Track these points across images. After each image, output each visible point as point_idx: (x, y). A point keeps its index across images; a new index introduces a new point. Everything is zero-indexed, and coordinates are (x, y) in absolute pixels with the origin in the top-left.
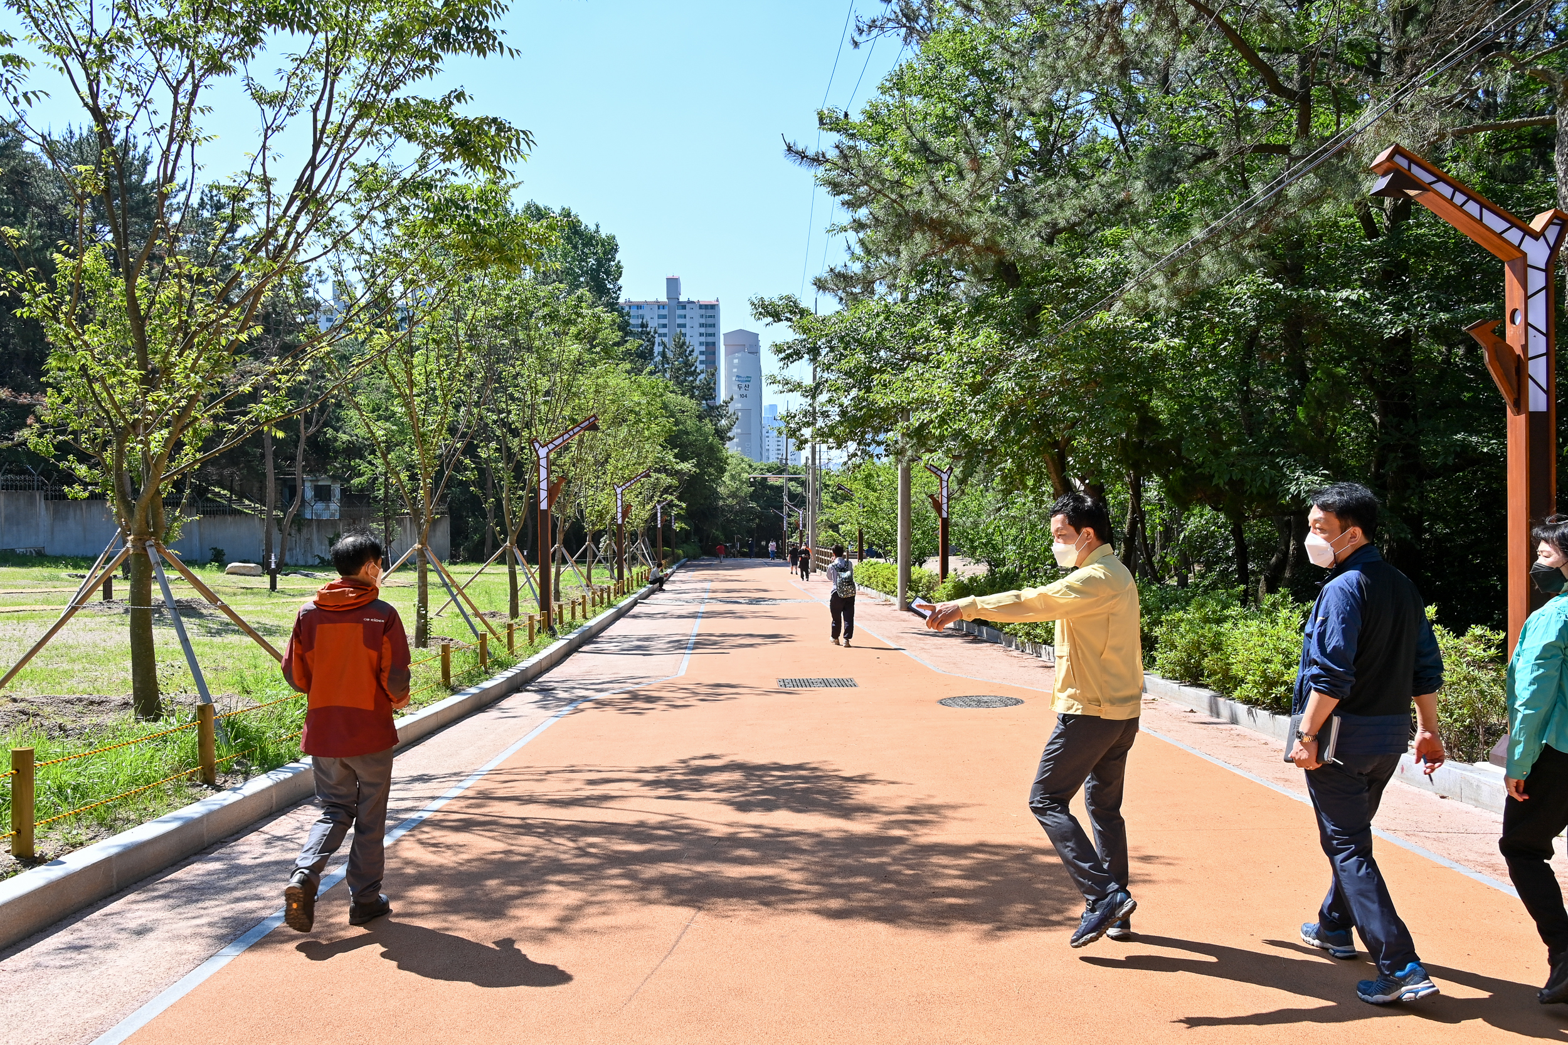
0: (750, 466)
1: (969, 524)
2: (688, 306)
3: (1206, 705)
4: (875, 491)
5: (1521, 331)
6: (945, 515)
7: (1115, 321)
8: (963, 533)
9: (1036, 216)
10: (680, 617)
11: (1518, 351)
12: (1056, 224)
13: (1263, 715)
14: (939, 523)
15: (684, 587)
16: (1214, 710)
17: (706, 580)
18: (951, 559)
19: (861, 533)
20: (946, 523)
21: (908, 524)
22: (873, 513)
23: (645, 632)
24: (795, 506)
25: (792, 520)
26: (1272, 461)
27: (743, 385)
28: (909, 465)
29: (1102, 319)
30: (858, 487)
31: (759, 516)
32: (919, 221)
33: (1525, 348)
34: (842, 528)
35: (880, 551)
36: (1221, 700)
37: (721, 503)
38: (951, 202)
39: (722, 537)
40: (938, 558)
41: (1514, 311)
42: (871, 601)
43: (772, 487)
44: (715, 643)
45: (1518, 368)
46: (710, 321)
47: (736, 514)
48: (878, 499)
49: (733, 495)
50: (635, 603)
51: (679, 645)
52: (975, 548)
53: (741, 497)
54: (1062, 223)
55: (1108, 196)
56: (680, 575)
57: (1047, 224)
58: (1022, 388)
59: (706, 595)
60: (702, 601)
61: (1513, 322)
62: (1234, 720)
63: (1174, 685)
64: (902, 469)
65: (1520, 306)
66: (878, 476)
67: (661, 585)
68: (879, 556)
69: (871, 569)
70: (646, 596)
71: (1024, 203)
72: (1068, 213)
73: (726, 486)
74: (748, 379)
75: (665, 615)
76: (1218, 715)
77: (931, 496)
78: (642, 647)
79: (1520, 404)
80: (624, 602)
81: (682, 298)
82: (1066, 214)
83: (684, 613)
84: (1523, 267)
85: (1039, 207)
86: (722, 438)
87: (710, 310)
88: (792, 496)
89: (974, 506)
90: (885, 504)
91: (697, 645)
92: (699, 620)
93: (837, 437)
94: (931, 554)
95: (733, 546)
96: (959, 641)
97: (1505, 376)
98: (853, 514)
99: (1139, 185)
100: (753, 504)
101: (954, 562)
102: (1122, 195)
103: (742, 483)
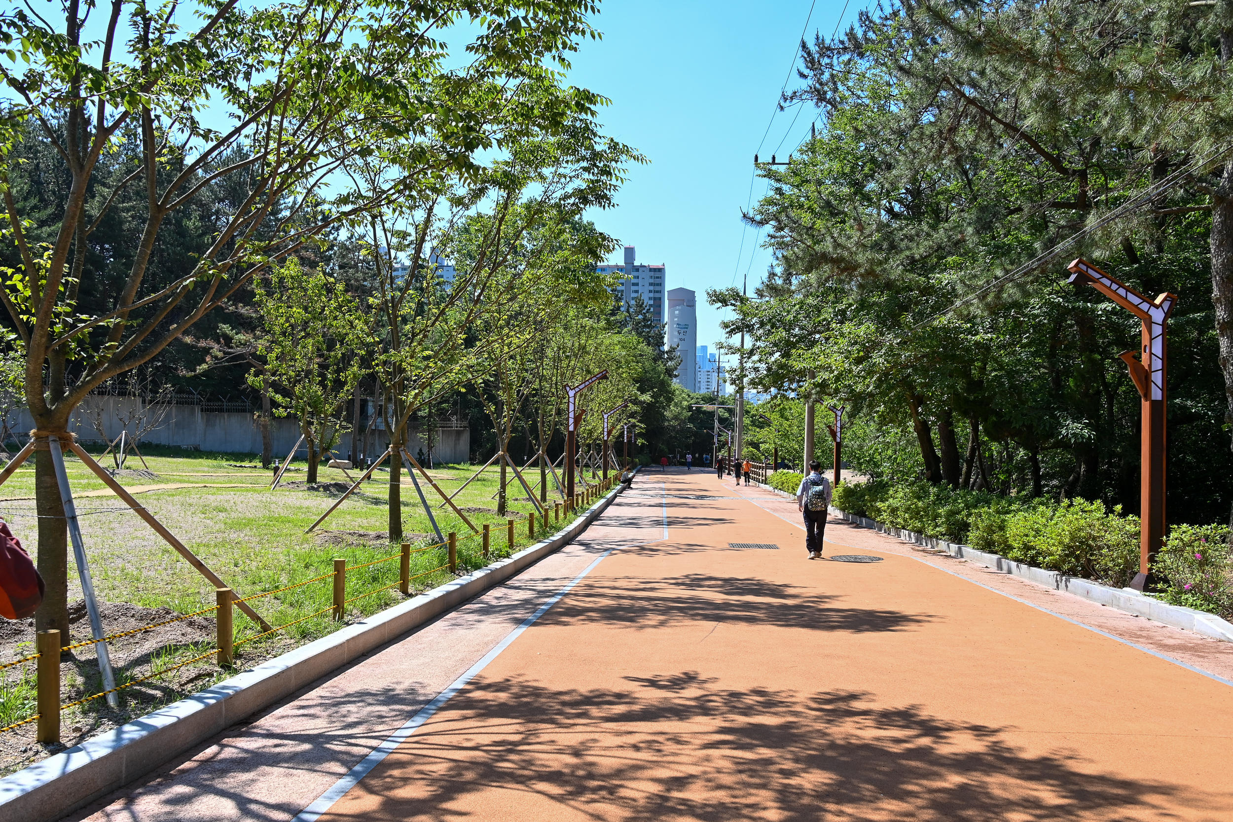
0: (689, 396)
1: (856, 446)
2: (641, 269)
3: (995, 563)
4: (787, 420)
5: (1148, 357)
6: (838, 440)
7: (949, 323)
8: (852, 454)
9: (902, 251)
10: (650, 506)
11: (1147, 368)
12: (913, 257)
13: (1024, 567)
14: (834, 444)
15: (646, 486)
16: (1000, 566)
17: (658, 482)
18: (842, 471)
19: (776, 450)
20: (839, 445)
21: (812, 445)
22: (785, 436)
23: (631, 515)
24: (725, 428)
25: (722, 438)
26: (1053, 413)
27: (682, 331)
28: (813, 405)
29: (942, 321)
30: (774, 417)
31: (695, 434)
32: (824, 258)
33: (1150, 366)
34: (763, 447)
35: (790, 464)
36: (1003, 560)
37: (666, 424)
38: (844, 247)
39: (666, 450)
40: (833, 471)
41: (1145, 346)
42: (784, 500)
43: (705, 412)
44: (682, 522)
45: (1145, 377)
46: (657, 281)
47: (677, 432)
48: (790, 426)
49: (676, 418)
50: (615, 496)
51: (658, 523)
52: (861, 464)
53: (681, 420)
54: (917, 257)
55: (949, 237)
56: (639, 478)
57: (908, 257)
58: (888, 362)
59: (663, 492)
60: (662, 496)
61: (1145, 351)
62: (1010, 572)
63: (979, 553)
64: (809, 407)
65: (1148, 344)
66: (791, 409)
67: (630, 484)
68: (789, 468)
69: (784, 478)
70: (621, 491)
71: (894, 240)
72: (922, 250)
73: (670, 412)
74: (686, 327)
75: (639, 505)
76: (1001, 569)
77: (829, 427)
78: (633, 523)
79: (1147, 395)
80: (610, 495)
81: (637, 263)
82: (919, 251)
83: (652, 503)
84: (1149, 322)
85: (903, 245)
86: (670, 376)
87: (658, 273)
88: (722, 421)
89: (860, 433)
90: (795, 430)
91: (670, 524)
92: (665, 509)
93: (764, 385)
94: (828, 468)
95: (675, 457)
96: (846, 526)
97: (1139, 380)
98: (771, 436)
99: (970, 230)
100: (690, 425)
101: (844, 473)
102: (959, 236)
103: (683, 409)
